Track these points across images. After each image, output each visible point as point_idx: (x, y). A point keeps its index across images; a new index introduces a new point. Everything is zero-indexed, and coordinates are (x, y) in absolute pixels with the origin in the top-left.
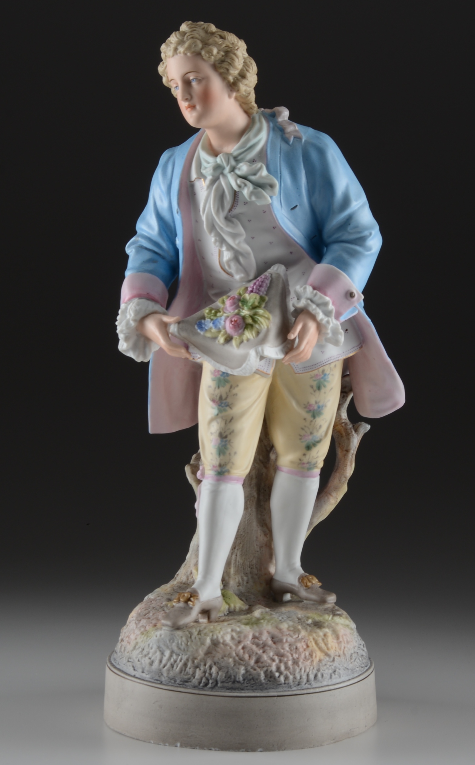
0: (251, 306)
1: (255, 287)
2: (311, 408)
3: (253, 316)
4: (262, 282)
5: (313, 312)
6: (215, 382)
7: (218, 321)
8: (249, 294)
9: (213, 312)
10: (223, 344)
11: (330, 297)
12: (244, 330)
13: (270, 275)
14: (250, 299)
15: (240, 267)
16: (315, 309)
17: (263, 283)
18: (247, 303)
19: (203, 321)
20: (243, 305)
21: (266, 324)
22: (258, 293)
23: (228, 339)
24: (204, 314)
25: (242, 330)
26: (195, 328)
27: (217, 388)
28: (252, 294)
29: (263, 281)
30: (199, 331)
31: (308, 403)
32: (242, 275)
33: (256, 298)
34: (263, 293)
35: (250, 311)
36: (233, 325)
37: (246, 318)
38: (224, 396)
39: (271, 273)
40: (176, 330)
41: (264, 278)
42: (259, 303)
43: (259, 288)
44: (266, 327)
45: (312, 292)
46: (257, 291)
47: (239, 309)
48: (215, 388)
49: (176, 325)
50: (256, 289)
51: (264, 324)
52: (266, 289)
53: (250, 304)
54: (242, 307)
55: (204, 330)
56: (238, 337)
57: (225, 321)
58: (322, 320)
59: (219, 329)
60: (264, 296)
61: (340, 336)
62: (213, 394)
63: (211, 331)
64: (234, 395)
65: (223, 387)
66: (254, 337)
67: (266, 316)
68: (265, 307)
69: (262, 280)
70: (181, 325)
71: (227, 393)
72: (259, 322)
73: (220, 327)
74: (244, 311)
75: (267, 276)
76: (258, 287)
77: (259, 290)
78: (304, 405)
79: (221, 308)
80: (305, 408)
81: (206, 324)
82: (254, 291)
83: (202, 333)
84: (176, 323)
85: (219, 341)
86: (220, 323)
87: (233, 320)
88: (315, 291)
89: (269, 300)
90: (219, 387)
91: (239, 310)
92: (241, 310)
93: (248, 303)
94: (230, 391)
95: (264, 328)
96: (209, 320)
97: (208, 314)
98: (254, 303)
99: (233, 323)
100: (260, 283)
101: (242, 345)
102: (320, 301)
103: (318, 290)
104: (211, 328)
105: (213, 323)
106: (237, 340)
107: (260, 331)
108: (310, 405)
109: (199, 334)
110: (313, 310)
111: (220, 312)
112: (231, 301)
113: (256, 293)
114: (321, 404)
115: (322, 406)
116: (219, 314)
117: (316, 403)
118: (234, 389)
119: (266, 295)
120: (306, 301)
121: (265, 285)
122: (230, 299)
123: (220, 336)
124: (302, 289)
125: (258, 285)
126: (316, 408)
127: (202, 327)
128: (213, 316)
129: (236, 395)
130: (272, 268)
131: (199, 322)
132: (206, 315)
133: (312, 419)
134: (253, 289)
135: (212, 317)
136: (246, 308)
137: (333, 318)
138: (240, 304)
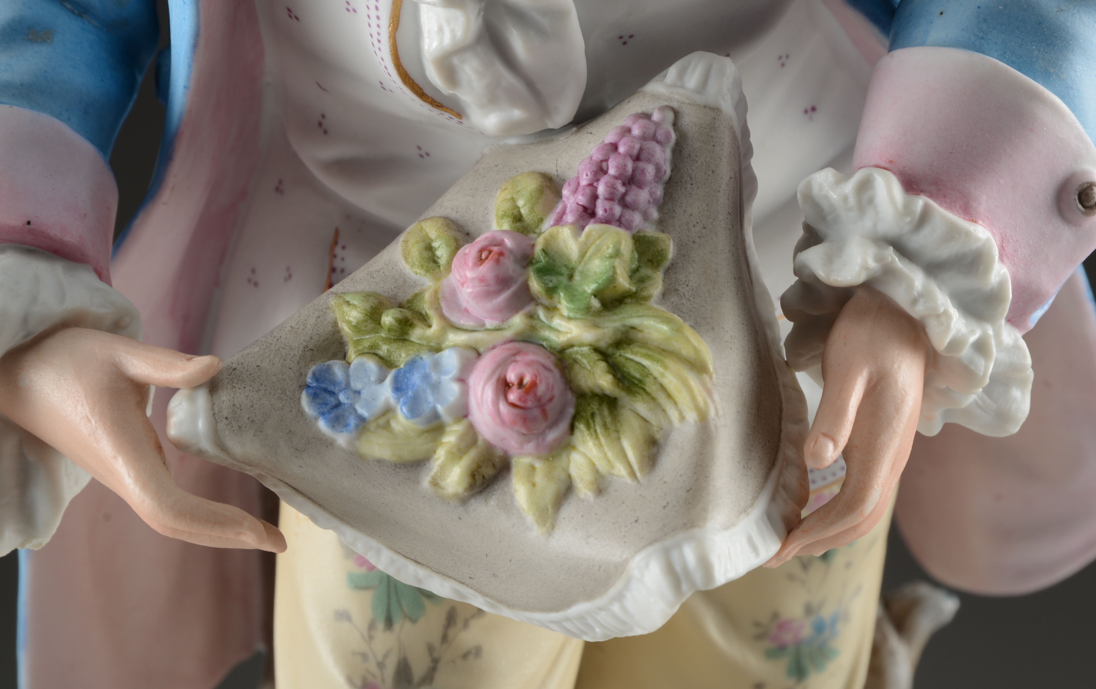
0: (596, 294)
1: (601, 189)
2: (788, 637)
3: (610, 351)
4: (637, 158)
5: (917, 312)
6: (367, 596)
7: (426, 377)
8: (580, 226)
9: (388, 319)
10: (464, 501)
11: (991, 225)
12: (572, 428)
13: (670, 116)
14: (583, 254)
15: (509, 78)
16: (925, 295)
17: (641, 165)
18: (571, 277)
19: (337, 368)
20: (551, 291)
21: (693, 398)
22: (620, 222)
23: (488, 471)
24: (335, 324)
25: (564, 426)
26: (301, 412)
27: (381, 625)
28: (591, 227)
29: (641, 149)
30: (322, 425)
31: (775, 615)
32: (517, 114)
33: (617, 254)
34: (646, 216)
35: (596, 326)
36: (513, 405)
37: (575, 361)
38: (419, 668)
39: (675, 105)
40: (202, 425)
41: (644, 138)
42: (633, 273)
43: (625, 195)
44: (691, 416)
45: (907, 209)
46: (618, 210)
47: (529, 308)
48: (372, 626)
49: (202, 398)
50: (610, 199)
51: (682, 397)
52: (659, 192)
53: (590, 288)
54: (545, 301)
55: (352, 421)
56: (539, 465)
57: (462, 380)
58: (956, 344)
59: (436, 416)
60: (650, 231)
61: (1016, 393)
62: (364, 656)
63: (387, 426)
64: (465, 656)
65: (414, 621)
66: (632, 473)
67: (686, 351)
68: (664, 295)
69: (635, 152)
70: (225, 396)
71: (430, 648)
72: (651, 387)
73: (440, 408)
74: (557, 322)
75: (657, 125)
76: (622, 189)
77: (625, 205)
78: (757, 624)
79: (427, 296)
80: (760, 637)
81: (356, 385)
82: (600, 212)
83: (342, 439)
84: (196, 387)
85: (435, 483)
86: (436, 387)
87: (512, 377)
88: (920, 202)
89: (681, 247)
90: (389, 623)
91: (532, 316)
92: (541, 313)
93: (577, 277)
94: (445, 638)
95: (682, 418)
96: (371, 365)
97: (357, 328)
98: (612, 280)
99: (513, 397)
100: (630, 166)
101: (568, 510)
102: (945, 252)
103: (931, 196)
104: (388, 411)
105: (398, 388)
106: (539, 478)
107: (658, 436)
108: (783, 626)
109: (329, 444)
110: (915, 302)
111: (424, 319)
112: (486, 269)
113: (607, 221)
114: (826, 613)
115: (834, 621)
116: (417, 333)
117: (809, 610)
118: (466, 624)
119: (662, 224)
120: (878, 259)
121: (650, 170)
122: (480, 261)
123: (441, 454)
124: (849, 187)
125: (616, 178)
126: (807, 631)
127: (339, 404)
128: (387, 340)
129: (477, 652)
130: (672, 72)
131: (316, 378)
132: (346, 329)
133: (790, 682)
134: (595, 197)
135: (384, 349)
136: (564, 305)
137: (1003, 321)
138: (535, 285)
